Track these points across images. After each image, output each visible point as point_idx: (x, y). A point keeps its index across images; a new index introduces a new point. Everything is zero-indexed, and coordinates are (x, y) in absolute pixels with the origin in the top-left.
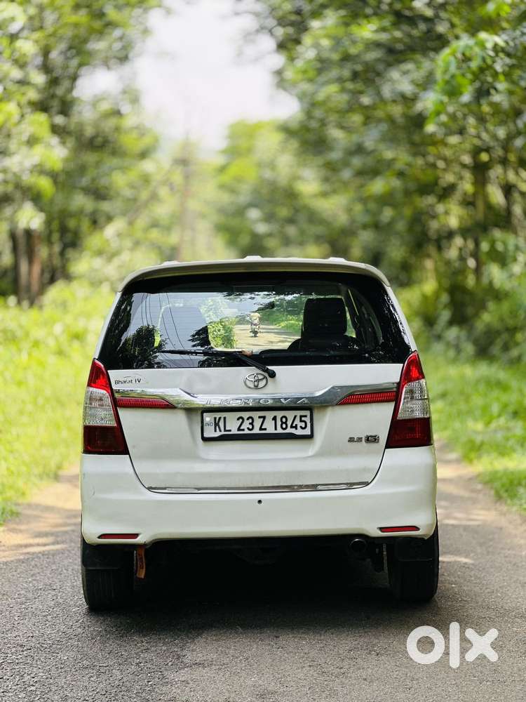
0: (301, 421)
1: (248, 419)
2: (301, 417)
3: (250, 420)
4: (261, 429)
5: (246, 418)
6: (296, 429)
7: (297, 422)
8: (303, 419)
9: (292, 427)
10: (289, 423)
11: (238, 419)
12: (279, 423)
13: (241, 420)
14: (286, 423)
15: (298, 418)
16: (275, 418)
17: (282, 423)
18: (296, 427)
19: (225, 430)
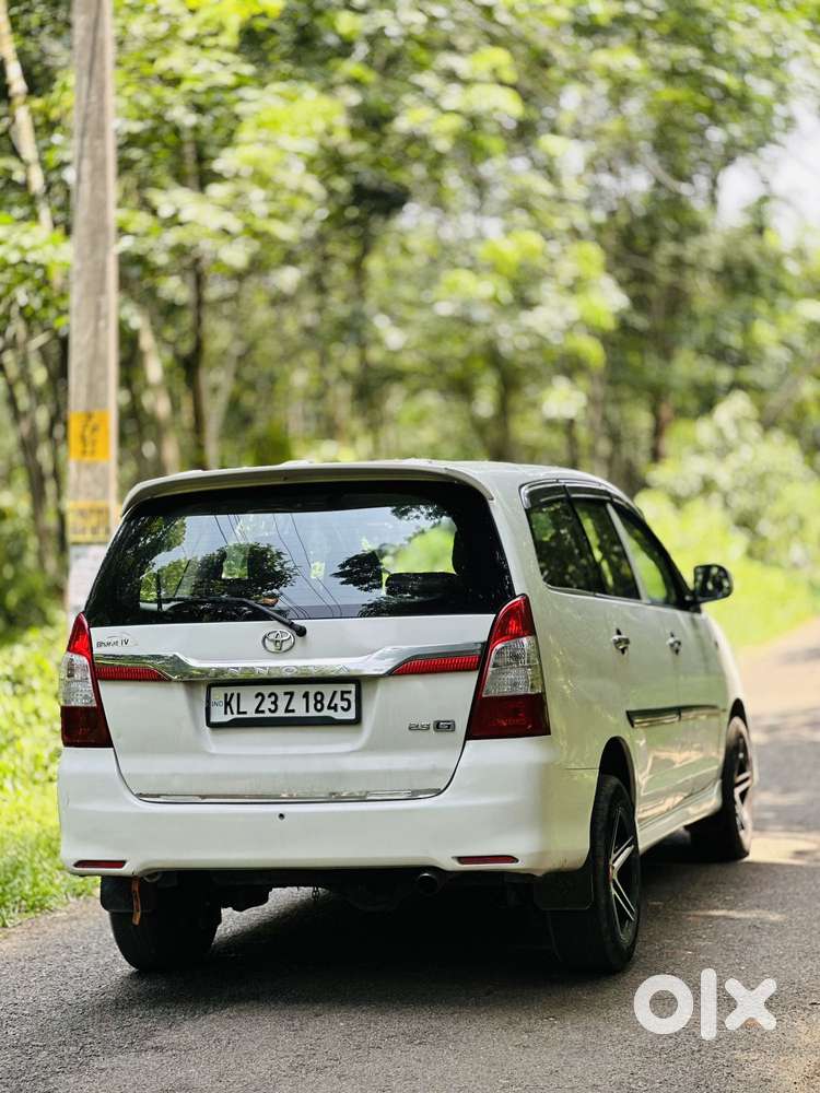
0: (343, 699)
1: (270, 696)
2: (343, 693)
3: (273, 699)
4: (287, 711)
5: (266, 696)
6: (336, 710)
7: (337, 700)
8: (346, 696)
9: (329, 708)
10: (326, 703)
11: (257, 696)
12: (312, 702)
13: (260, 698)
14: (321, 702)
15: (338, 696)
16: (306, 695)
17: (317, 702)
18: (335, 708)
19: (239, 713)
